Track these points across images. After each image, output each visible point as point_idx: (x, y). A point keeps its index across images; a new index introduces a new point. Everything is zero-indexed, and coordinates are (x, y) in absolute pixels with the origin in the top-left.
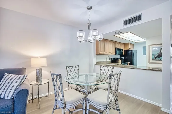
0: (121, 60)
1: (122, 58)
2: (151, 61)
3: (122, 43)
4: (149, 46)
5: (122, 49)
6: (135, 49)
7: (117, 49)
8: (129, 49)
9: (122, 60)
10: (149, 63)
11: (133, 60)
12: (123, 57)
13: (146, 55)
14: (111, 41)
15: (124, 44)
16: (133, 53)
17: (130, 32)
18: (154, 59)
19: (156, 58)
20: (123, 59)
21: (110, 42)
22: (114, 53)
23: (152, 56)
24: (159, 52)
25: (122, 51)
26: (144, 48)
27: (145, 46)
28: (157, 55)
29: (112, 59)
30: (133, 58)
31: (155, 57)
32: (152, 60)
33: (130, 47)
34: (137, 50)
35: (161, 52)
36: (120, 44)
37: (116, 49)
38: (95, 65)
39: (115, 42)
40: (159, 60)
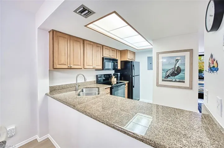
0: (115, 78)
2: (161, 82)
3: (117, 50)
4: (158, 54)
5: (117, 60)
6: (137, 59)
7: (106, 59)
8: (128, 60)
9: (117, 78)
10: (158, 85)
11: (133, 77)
12: (119, 74)
13: (153, 69)
14: (92, 43)
15: (121, 51)
16: (133, 66)
18: (165, 78)
19: (168, 76)
20: (119, 75)
21: (89, 44)
22: (101, 67)
23: (162, 73)
24: (173, 67)
25: (117, 63)
26: (150, 59)
27: (151, 56)
28: (171, 71)
29: (99, 76)
30: (133, 75)
31: (168, 74)
32: (163, 80)
33: (128, 57)
34: (139, 62)
35: (177, 67)
36: (112, 50)
37: (103, 58)
38: (46, 95)
39: (103, 46)
40: (174, 80)
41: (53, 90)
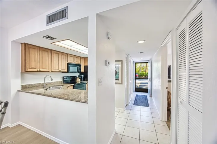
0: (79, 79)
1: (81, 77)
3: (81, 57)
5: (81, 64)
7: (70, 64)
9: (81, 79)
12: (83, 76)
14: (58, 52)
15: (84, 58)
17: (69, 39)
20: (83, 77)
21: (55, 53)
22: (66, 71)
25: (81, 67)
29: (64, 77)
36: (76, 58)
37: (68, 64)
38: (19, 91)
39: (68, 54)
41: (24, 88)
